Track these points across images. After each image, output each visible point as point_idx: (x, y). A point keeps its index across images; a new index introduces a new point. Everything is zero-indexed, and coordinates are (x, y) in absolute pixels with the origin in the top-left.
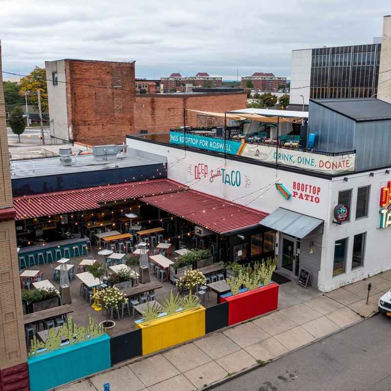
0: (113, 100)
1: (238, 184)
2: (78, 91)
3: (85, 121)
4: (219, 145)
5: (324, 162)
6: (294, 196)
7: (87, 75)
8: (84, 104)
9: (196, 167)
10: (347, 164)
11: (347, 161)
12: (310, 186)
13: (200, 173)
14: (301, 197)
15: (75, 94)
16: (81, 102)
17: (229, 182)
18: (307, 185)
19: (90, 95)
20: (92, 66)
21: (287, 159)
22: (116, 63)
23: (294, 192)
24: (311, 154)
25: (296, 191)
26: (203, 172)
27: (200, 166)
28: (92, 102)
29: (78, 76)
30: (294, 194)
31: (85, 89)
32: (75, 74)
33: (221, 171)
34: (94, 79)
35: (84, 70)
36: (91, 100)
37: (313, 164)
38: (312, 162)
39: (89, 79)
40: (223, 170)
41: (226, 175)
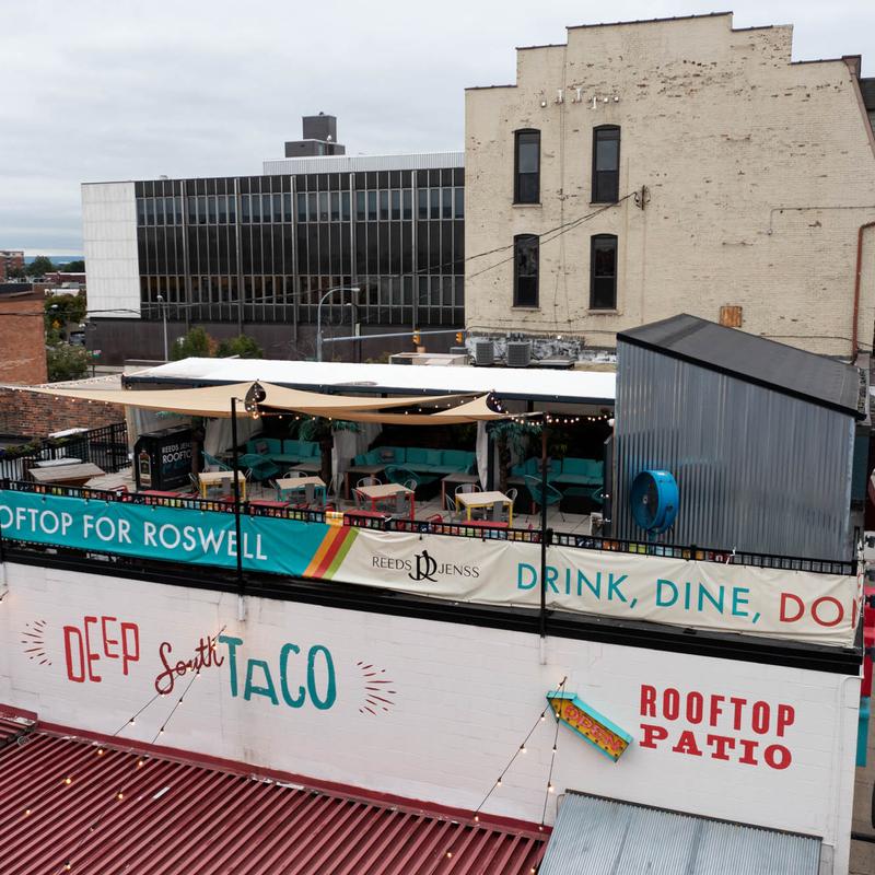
1: (323, 698)
4: (196, 535)
5: (808, 601)
6: (648, 743)
9: (68, 630)
12: (739, 703)
13: (96, 657)
14: (687, 743)
17: (270, 692)
18: (715, 699)
21: (597, 592)
23: (648, 729)
24: (726, 566)
25: (659, 720)
26: (116, 649)
27: (95, 629)
30: (649, 736)
33: (222, 649)
37: (741, 607)
38: (736, 600)
40: (233, 643)
41: (251, 663)
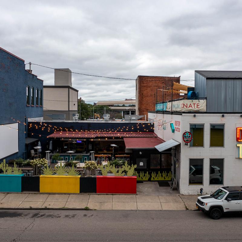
0: (165, 98)
2: (145, 92)
3: (147, 109)
7: (151, 84)
8: (147, 100)
10: (197, 106)
11: (197, 104)
15: (142, 94)
16: (146, 98)
17: (164, 128)
19: (151, 95)
20: (154, 79)
22: (168, 77)
26: (160, 125)
28: (152, 99)
29: (145, 85)
31: (148, 92)
32: (143, 83)
34: (154, 86)
35: (149, 82)
36: (152, 98)
39: (151, 86)
40: (163, 121)
